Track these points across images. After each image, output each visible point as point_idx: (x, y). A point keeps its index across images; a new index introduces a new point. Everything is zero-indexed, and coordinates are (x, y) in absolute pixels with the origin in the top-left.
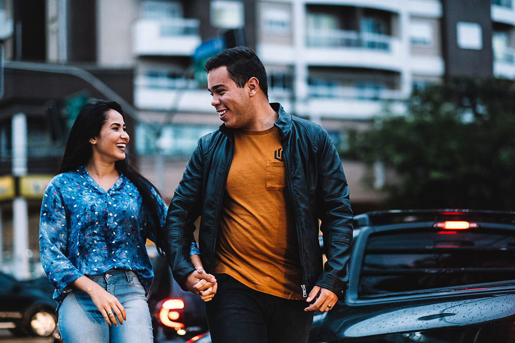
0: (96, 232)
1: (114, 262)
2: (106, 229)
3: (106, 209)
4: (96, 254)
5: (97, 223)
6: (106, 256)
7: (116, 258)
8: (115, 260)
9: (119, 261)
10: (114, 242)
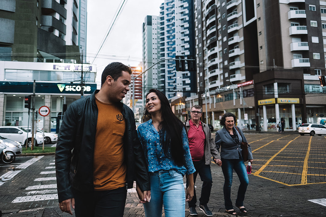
0: (152, 153)
1: (162, 167)
2: (156, 151)
3: (156, 141)
4: (153, 164)
5: (152, 149)
6: (158, 164)
7: (162, 165)
8: (162, 166)
9: (164, 166)
10: (161, 157)
